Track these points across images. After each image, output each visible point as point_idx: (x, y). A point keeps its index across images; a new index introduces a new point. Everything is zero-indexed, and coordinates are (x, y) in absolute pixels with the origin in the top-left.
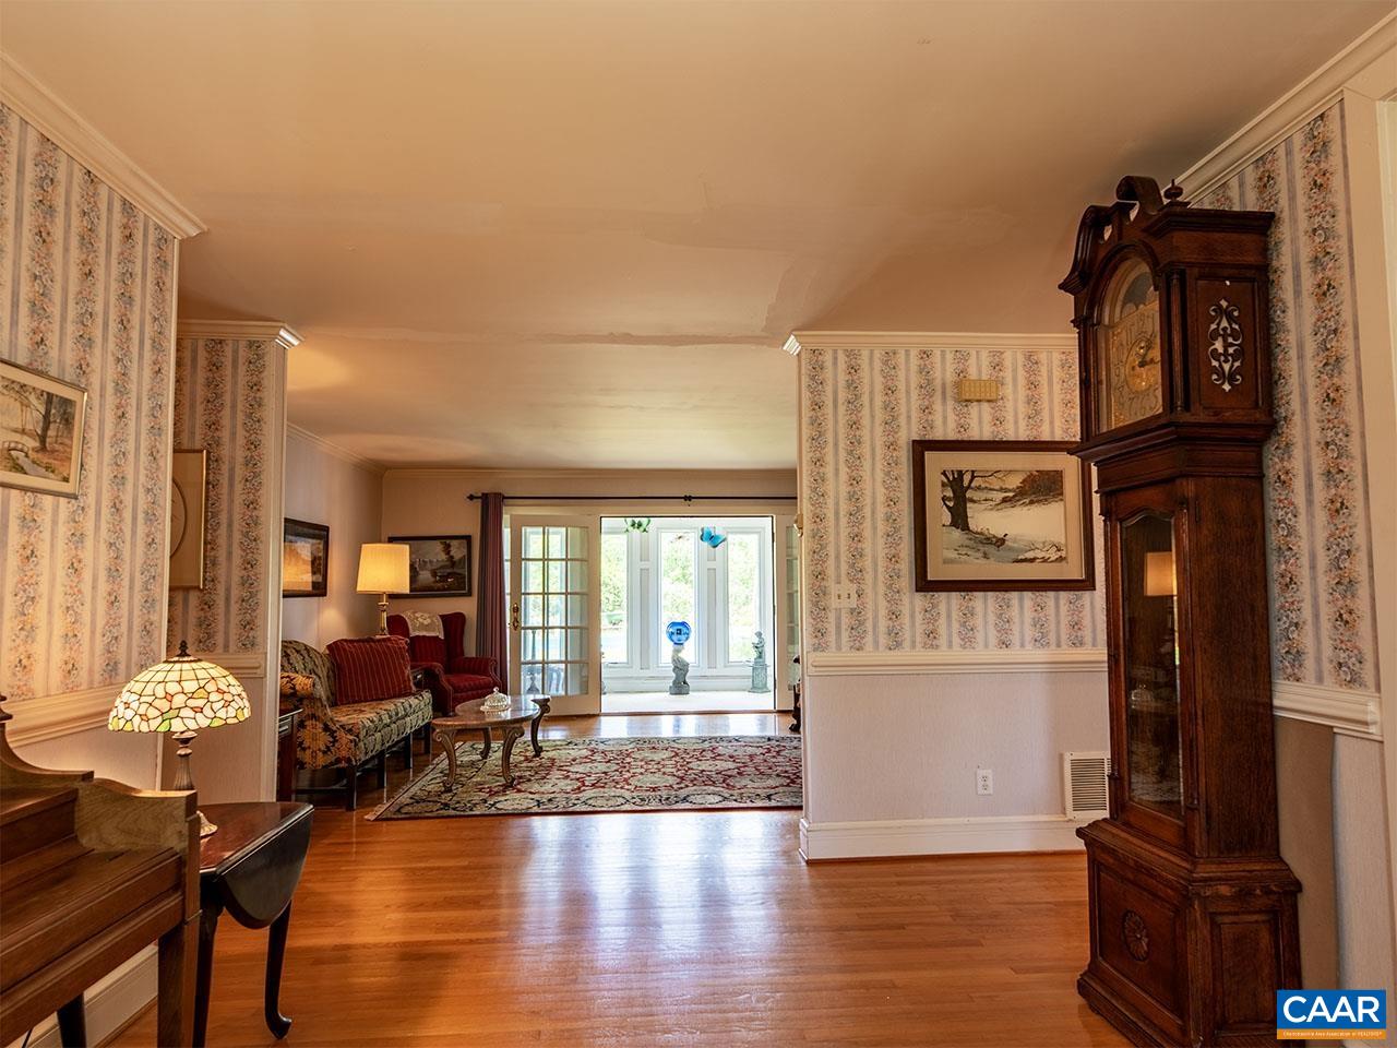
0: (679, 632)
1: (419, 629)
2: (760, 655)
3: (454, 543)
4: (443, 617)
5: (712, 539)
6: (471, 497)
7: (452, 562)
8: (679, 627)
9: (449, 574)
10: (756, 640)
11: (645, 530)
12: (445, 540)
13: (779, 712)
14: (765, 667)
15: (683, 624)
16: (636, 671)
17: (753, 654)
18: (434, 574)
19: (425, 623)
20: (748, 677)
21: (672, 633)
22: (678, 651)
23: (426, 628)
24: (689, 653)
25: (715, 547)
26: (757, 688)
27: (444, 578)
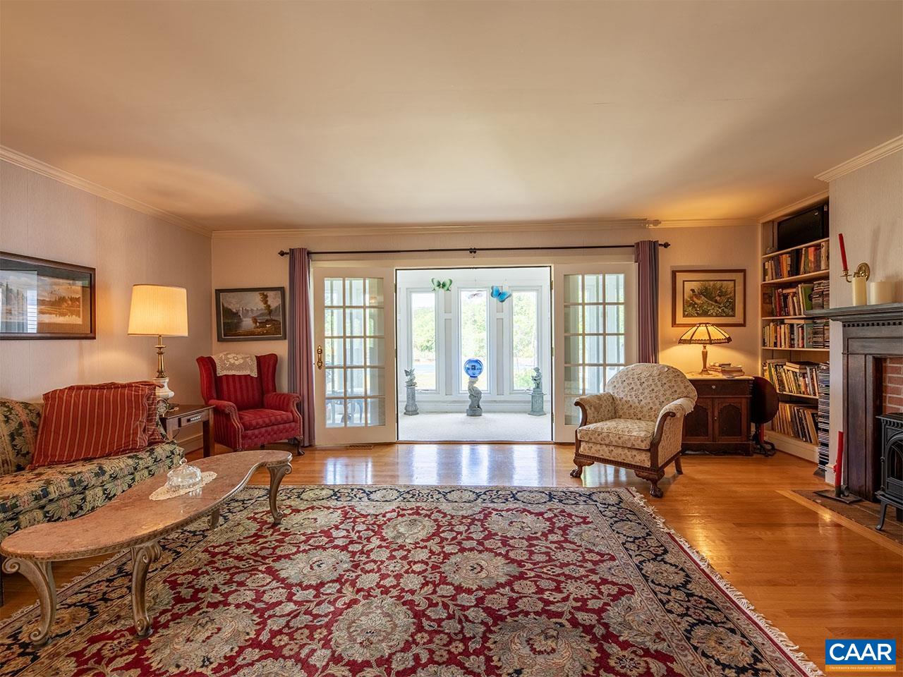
0: (474, 368)
1: (228, 369)
2: (538, 386)
3: (270, 294)
4: (258, 358)
5: (500, 295)
6: (282, 254)
7: (270, 311)
8: (473, 364)
9: (267, 320)
10: (535, 374)
11: (448, 290)
12: (263, 291)
13: (555, 443)
14: (542, 395)
15: (477, 361)
16: (442, 397)
17: (533, 385)
18: (255, 321)
19: (237, 363)
20: (528, 402)
21: (468, 369)
22: (474, 382)
23: (239, 367)
24: (482, 383)
25: (503, 301)
26: (536, 411)
27: (263, 324)
